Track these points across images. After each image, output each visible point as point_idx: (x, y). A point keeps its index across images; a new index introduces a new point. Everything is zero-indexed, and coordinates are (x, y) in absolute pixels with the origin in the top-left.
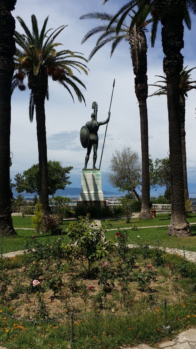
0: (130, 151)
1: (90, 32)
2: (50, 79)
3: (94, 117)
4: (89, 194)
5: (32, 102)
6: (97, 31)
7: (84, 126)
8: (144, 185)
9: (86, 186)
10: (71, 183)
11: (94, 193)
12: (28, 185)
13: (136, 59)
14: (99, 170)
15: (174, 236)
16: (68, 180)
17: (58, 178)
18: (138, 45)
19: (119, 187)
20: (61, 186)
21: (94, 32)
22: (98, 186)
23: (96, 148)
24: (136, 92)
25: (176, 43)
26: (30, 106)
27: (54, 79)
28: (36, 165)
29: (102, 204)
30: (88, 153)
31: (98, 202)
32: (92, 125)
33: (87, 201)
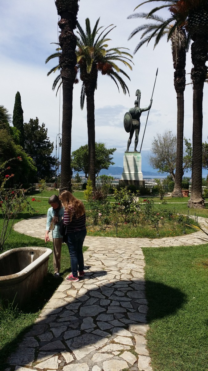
0: (171, 134)
1: (136, 29)
2: (99, 73)
3: (137, 103)
4: (130, 174)
5: (83, 92)
6: (142, 29)
7: (128, 112)
8: (178, 168)
9: (127, 167)
10: (114, 164)
11: (135, 174)
12: (76, 164)
13: (175, 56)
14: (140, 153)
15: (191, 208)
16: (111, 161)
17: (102, 159)
18: (178, 42)
19: (159, 169)
20: (105, 166)
21: (140, 30)
22: (138, 167)
23: (138, 133)
24: (175, 85)
25: (201, 58)
26: (82, 95)
27: (104, 73)
28: (84, 147)
29: (141, 184)
30: (131, 137)
31: (137, 182)
32: (135, 111)
33: (127, 181)
